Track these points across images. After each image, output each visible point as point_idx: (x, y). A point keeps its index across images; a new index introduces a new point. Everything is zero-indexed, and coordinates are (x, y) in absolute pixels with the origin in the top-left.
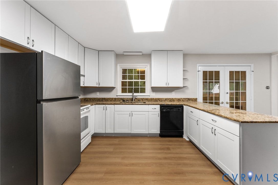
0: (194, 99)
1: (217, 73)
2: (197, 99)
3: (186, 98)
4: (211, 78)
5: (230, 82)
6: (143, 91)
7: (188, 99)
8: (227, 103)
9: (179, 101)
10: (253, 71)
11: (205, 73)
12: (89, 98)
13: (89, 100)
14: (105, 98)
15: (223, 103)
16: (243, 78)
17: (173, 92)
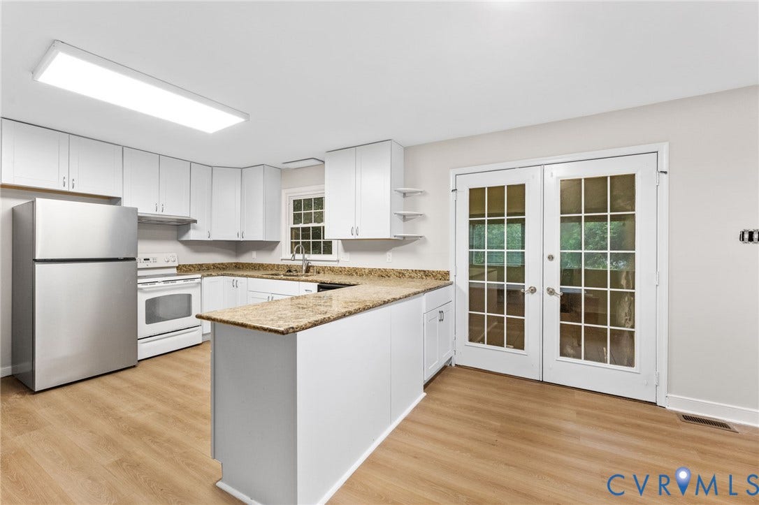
0: (439, 273)
1: (518, 192)
2: (447, 273)
3: (419, 271)
4: (496, 211)
5: (561, 218)
6: (328, 248)
7: (424, 271)
8: (551, 292)
9: (400, 277)
10: (666, 172)
11: (476, 195)
12: (241, 263)
13: (241, 266)
14: (263, 265)
15: (533, 290)
16: (620, 202)
17: (388, 253)
